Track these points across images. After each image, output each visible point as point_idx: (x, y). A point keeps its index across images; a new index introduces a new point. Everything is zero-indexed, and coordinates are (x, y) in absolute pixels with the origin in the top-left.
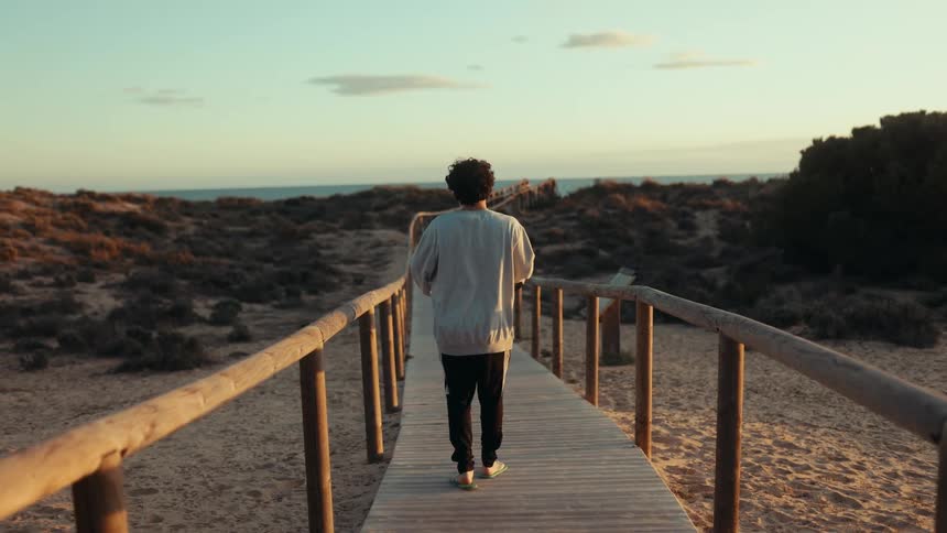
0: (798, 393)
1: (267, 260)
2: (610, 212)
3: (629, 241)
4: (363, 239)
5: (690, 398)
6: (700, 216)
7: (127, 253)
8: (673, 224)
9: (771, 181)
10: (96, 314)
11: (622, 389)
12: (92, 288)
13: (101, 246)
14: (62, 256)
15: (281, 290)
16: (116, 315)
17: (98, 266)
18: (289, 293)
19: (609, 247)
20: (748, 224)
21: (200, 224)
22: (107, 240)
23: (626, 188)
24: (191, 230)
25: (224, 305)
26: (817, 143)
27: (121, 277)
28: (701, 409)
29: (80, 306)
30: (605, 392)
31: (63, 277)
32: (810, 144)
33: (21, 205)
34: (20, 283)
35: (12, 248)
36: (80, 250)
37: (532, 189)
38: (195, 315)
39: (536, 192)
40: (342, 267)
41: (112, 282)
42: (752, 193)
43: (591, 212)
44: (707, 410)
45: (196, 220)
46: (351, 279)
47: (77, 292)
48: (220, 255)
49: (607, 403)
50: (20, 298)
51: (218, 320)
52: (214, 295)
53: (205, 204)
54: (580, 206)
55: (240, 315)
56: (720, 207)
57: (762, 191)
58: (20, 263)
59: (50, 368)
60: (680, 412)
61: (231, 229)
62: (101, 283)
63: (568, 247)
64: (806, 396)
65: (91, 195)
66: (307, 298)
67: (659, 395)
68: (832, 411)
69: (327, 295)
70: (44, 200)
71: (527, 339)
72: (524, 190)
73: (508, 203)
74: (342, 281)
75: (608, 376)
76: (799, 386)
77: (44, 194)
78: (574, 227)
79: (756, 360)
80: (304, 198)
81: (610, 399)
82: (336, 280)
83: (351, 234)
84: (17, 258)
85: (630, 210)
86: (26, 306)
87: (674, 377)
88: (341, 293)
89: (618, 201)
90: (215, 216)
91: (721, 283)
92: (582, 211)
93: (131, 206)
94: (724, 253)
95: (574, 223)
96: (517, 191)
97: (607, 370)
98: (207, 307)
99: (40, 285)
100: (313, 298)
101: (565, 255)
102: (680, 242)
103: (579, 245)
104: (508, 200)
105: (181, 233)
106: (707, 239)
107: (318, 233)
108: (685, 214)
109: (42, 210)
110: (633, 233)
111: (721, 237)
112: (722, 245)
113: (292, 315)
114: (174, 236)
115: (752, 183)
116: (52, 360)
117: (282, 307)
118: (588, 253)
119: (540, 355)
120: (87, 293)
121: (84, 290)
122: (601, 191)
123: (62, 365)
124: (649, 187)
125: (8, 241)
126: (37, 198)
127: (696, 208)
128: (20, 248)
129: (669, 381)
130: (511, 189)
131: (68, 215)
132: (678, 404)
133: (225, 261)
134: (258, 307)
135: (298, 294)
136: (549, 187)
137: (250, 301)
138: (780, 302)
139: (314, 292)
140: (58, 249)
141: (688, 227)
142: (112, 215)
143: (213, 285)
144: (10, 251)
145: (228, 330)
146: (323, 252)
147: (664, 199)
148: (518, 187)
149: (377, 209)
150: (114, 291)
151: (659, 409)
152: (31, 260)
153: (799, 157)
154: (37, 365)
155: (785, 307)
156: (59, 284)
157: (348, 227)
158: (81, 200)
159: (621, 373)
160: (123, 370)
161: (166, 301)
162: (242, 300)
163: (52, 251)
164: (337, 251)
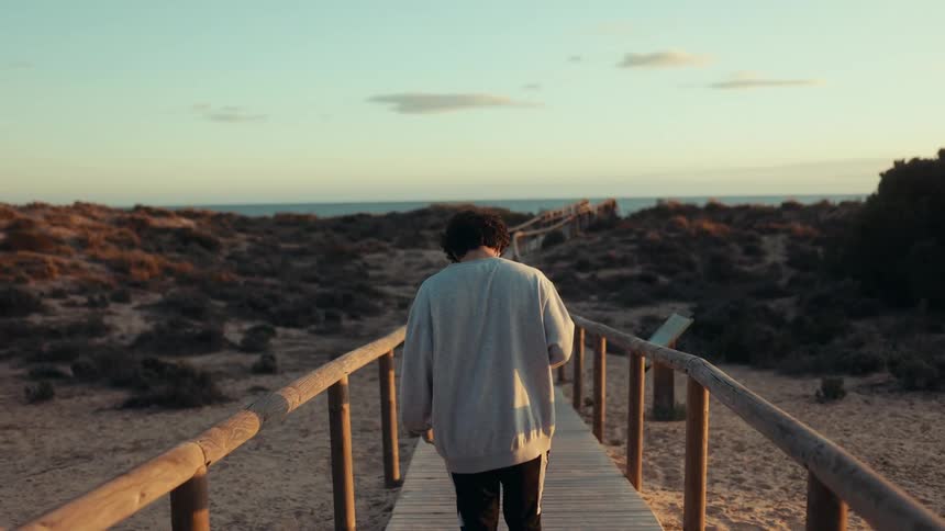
0: (885, 463)
1: (314, 280)
2: (672, 235)
3: (690, 266)
4: (414, 259)
5: (756, 470)
6: (767, 241)
7: (168, 271)
8: (737, 250)
9: (844, 204)
10: (123, 337)
11: (674, 455)
12: (125, 309)
13: (141, 264)
14: (100, 273)
15: (320, 313)
16: (143, 339)
17: (136, 285)
18: (329, 317)
19: (670, 273)
20: (820, 250)
21: (252, 240)
22: (149, 258)
23: (688, 210)
24: (244, 246)
25: (255, 330)
26: (899, 165)
27: (158, 297)
28: (769, 488)
29: (108, 329)
30: (653, 459)
31: (97, 297)
32: (891, 166)
33: (78, 220)
34: (54, 303)
35: (51, 265)
36: (120, 268)
37: (591, 209)
38: (226, 340)
39: (596, 212)
40: (389, 290)
41: (148, 303)
42: (824, 216)
43: (653, 235)
44: (776, 489)
45: (250, 236)
46: (395, 302)
47: (110, 313)
48: (266, 274)
49: (655, 476)
50: (52, 319)
51: (247, 347)
52: (251, 318)
53: (264, 220)
54: (639, 229)
55: (273, 341)
56: (788, 231)
57: (834, 214)
58: (59, 282)
59: (57, 400)
60: (742, 493)
61: (284, 246)
62: (136, 303)
63: (625, 271)
64: (897, 469)
65: (148, 210)
66: (347, 323)
67: (718, 465)
68: (930, 492)
69: (368, 319)
70: (101, 215)
71: (570, 381)
72: (583, 210)
73: (566, 224)
74: (387, 304)
75: (658, 435)
76: (886, 455)
77: (102, 209)
78: (632, 251)
79: (833, 415)
80: (361, 216)
81: (659, 471)
82: (380, 304)
83: (401, 253)
84: (57, 276)
85: (693, 232)
86: (53, 327)
87: (737, 438)
88: (384, 319)
89: (681, 224)
90: (270, 232)
91: (791, 316)
92: (641, 234)
93: (185, 222)
94: (792, 281)
95: (634, 246)
96: (577, 212)
97: (658, 426)
98: (240, 331)
99: (73, 304)
100: (353, 323)
101: (621, 282)
102: (746, 269)
103: (637, 270)
104: (566, 220)
105: (235, 249)
106: (775, 266)
107: (368, 252)
108: (751, 239)
109: (97, 224)
110: (695, 258)
111: (790, 264)
112: (791, 273)
113: (328, 343)
114: (226, 253)
115: (823, 206)
116: (60, 390)
117: (320, 333)
118: (646, 279)
119: (583, 404)
120: (117, 314)
121: (115, 311)
122: (664, 213)
123: (69, 396)
124: (714, 209)
125: (49, 258)
126: (95, 213)
127: (763, 232)
128: (59, 265)
129: (730, 444)
130: (570, 210)
131: (125, 229)
132: (741, 480)
133: (269, 281)
134: (294, 332)
135: (338, 319)
136: (610, 207)
137: (287, 325)
138: (859, 344)
139: (353, 317)
140: (98, 267)
141: (755, 252)
142: (167, 230)
143: (248, 307)
144: (49, 268)
145: (255, 358)
146: (372, 273)
147: (728, 221)
148: (577, 207)
149: (433, 228)
150: (146, 313)
151: (718, 488)
152: (70, 278)
153: (878, 179)
154: (41, 397)
155: (864, 351)
156: (92, 304)
157: (401, 246)
158: (138, 216)
159: (674, 432)
160: (130, 405)
161: (197, 324)
162: (278, 325)
163: (92, 269)
164: (385, 272)
